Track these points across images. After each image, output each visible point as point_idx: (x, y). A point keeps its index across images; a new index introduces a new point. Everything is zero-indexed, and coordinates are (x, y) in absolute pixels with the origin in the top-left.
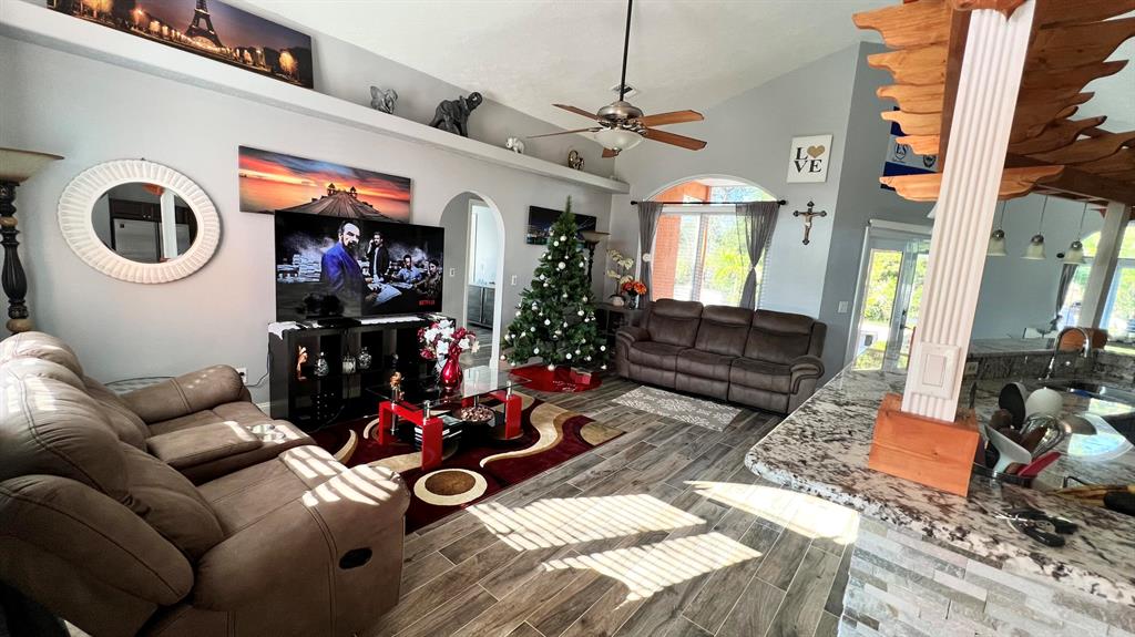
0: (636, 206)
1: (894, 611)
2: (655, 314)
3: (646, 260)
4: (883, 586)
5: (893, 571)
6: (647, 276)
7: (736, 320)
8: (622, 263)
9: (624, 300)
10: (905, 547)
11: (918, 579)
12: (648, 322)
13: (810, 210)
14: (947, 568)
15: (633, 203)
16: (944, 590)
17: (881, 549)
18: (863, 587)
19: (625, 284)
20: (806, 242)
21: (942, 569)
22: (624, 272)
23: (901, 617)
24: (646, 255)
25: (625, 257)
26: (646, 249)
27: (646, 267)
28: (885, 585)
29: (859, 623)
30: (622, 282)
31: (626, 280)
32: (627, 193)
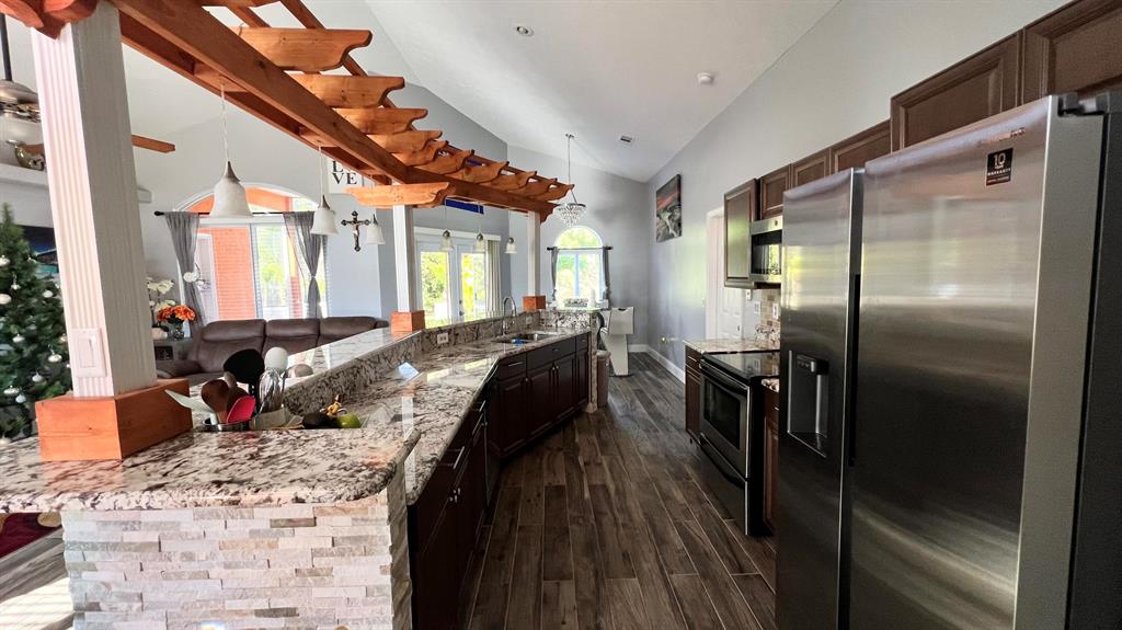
0: (162, 218)
1: (107, 586)
2: (206, 341)
3: (189, 280)
4: (92, 568)
5: (97, 549)
6: (194, 300)
7: (301, 331)
8: (153, 287)
9: (166, 329)
10: (98, 522)
11: (116, 546)
12: (197, 352)
13: (355, 219)
14: (129, 527)
15: (157, 214)
16: (133, 546)
17: (81, 533)
18: (80, 577)
19: (162, 312)
20: (357, 248)
21: (126, 529)
22: (159, 297)
23: (114, 589)
24: (186, 274)
25: (157, 279)
26: (187, 265)
27: (191, 289)
28: (94, 565)
29: (87, 614)
30: (157, 310)
31: (164, 306)
32: (149, 202)
